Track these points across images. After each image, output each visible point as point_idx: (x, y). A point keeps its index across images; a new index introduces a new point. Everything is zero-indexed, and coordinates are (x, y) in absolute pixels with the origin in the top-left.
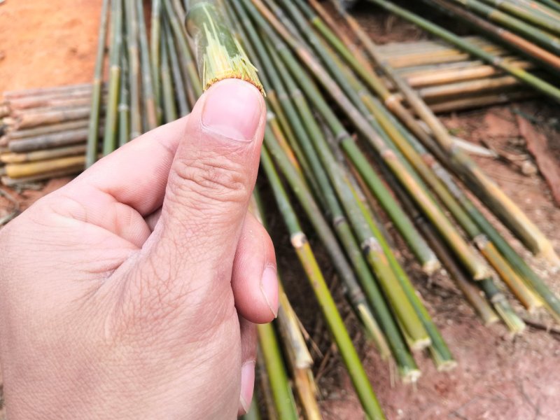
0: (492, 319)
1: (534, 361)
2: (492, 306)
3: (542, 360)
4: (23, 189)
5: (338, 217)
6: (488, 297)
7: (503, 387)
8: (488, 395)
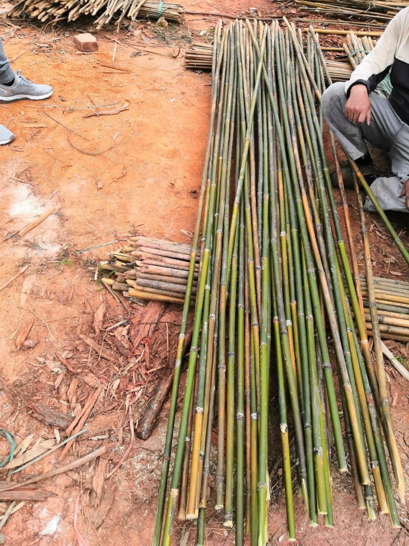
0: (363, 507)
1: (378, 532)
2: (365, 500)
3: (383, 533)
4: (133, 303)
5: (308, 424)
6: (365, 495)
7: (357, 538)
8: (347, 539)
